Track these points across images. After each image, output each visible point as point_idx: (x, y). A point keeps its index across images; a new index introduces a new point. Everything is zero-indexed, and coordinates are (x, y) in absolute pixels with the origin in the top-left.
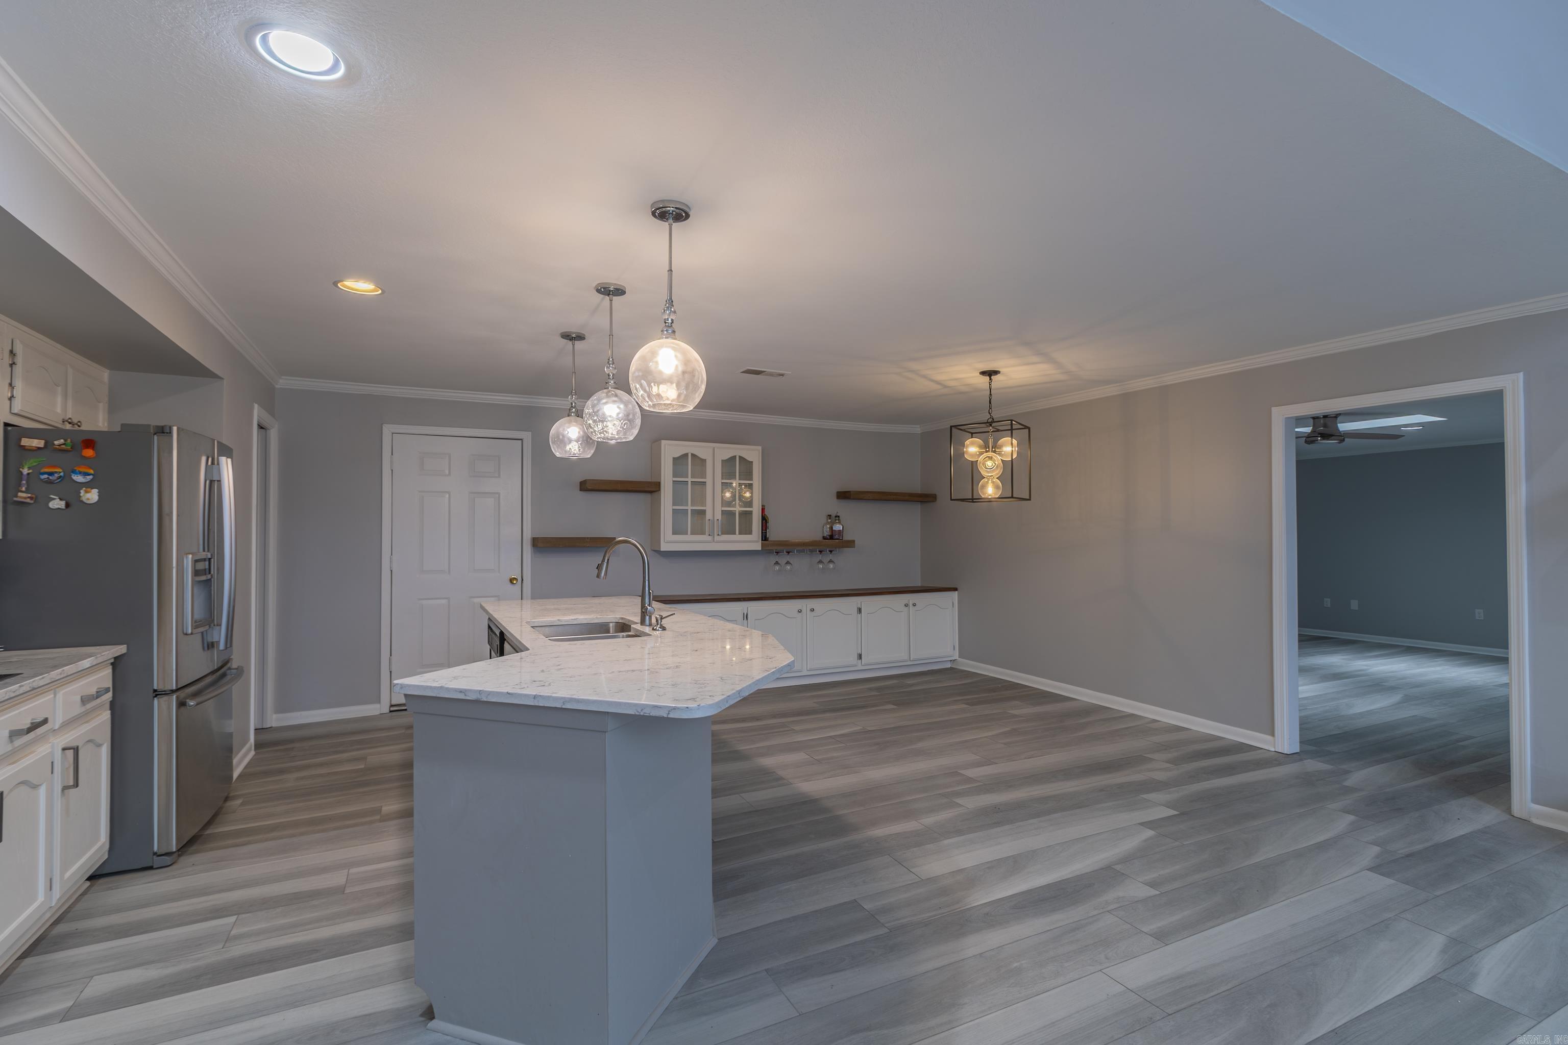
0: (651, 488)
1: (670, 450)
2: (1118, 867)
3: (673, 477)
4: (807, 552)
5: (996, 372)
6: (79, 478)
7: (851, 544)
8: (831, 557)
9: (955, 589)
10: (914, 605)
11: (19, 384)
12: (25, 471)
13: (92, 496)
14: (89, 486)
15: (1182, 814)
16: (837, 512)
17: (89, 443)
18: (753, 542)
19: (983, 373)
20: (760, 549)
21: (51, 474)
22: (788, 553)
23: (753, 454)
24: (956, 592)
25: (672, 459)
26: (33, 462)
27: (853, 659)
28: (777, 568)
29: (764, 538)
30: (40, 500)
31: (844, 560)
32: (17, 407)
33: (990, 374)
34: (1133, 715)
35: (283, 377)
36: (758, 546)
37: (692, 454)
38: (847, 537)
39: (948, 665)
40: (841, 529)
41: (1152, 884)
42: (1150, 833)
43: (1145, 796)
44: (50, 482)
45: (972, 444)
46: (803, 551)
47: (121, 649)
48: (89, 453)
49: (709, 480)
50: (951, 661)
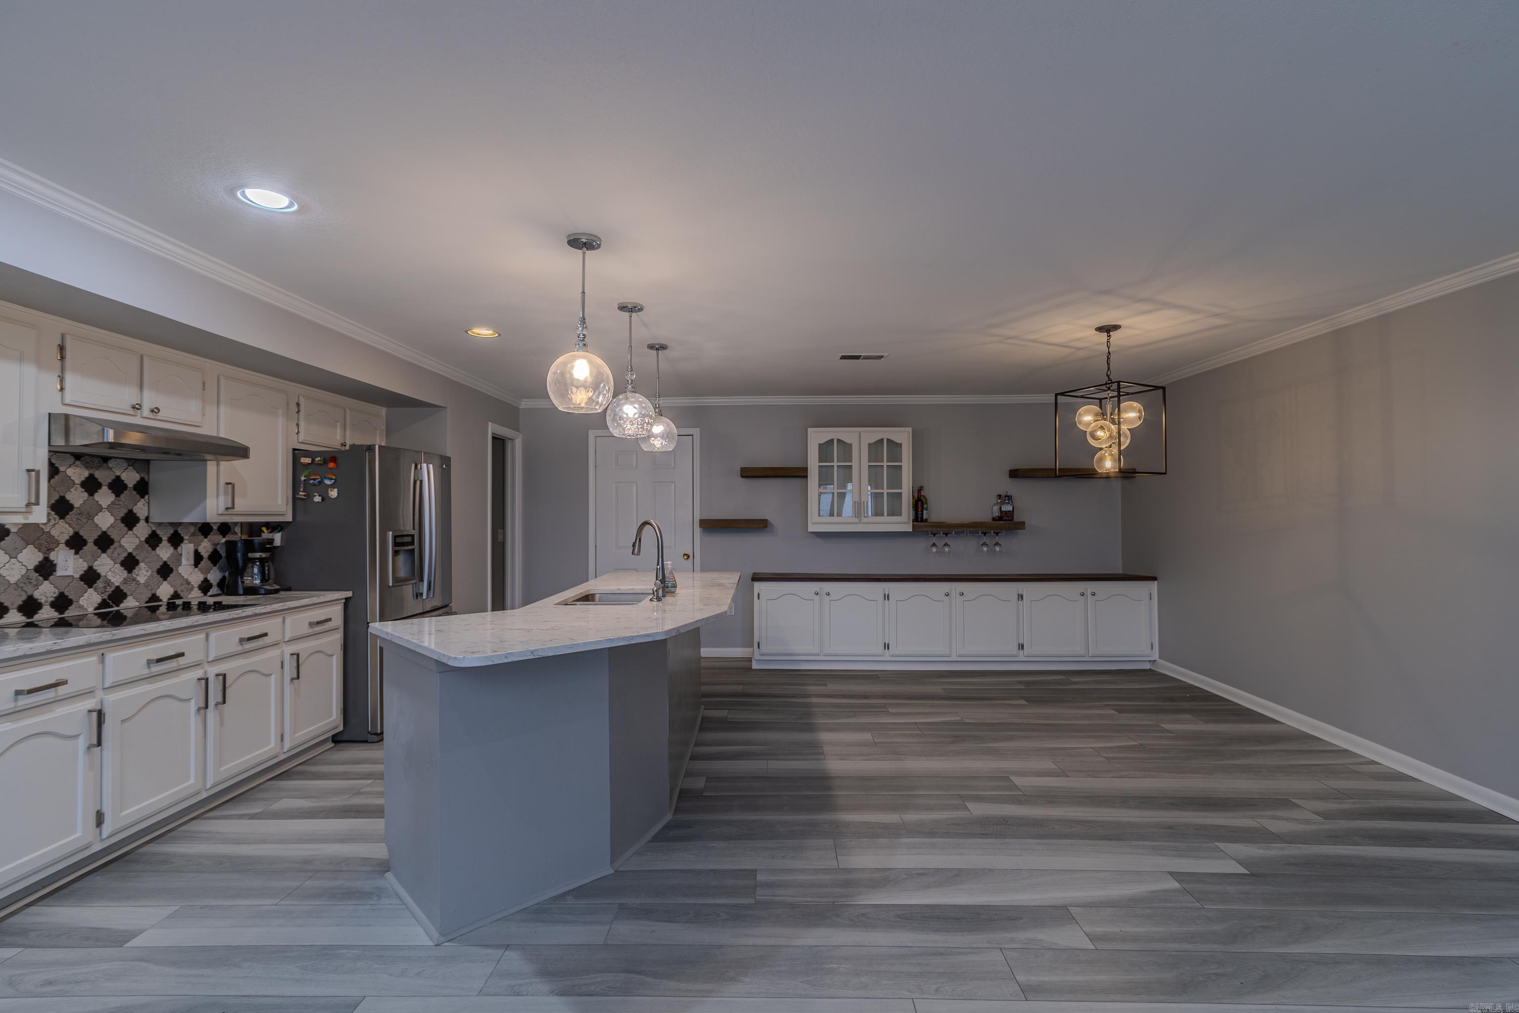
0: (801, 473)
1: (817, 437)
2: (1073, 910)
3: (819, 462)
4: (967, 534)
5: (1116, 327)
6: (328, 482)
7: (1021, 525)
8: (997, 539)
9: (1154, 579)
10: (1094, 594)
11: (302, 424)
12: (303, 478)
13: (334, 493)
14: (332, 486)
15: (1252, 875)
16: (1007, 492)
17: (333, 459)
18: (903, 522)
19: (1100, 329)
20: (911, 531)
21: (314, 480)
22: (946, 534)
23: (903, 436)
24: (1156, 582)
25: (818, 446)
26: (306, 473)
27: (1013, 649)
28: (934, 550)
29: (918, 518)
30: (309, 496)
31: (1011, 543)
32: (302, 437)
33: (1107, 329)
34: (1346, 751)
35: (523, 400)
36: (909, 528)
37: (838, 440)
38: (1017, 518)
39: (1147, 666)
40: (1011, 509)
41: (1092, 938)
42: (1175, 885)
43: (1220, 845)
44: (314, 485)
45: (1088, 412)
46: (963, 532)
47: (349, 594)
48: (331, 465)
49: (855, 464)
50: (1150, 661)
